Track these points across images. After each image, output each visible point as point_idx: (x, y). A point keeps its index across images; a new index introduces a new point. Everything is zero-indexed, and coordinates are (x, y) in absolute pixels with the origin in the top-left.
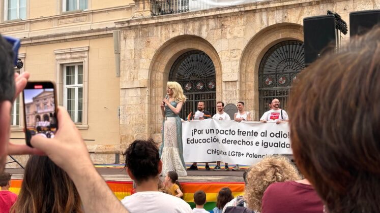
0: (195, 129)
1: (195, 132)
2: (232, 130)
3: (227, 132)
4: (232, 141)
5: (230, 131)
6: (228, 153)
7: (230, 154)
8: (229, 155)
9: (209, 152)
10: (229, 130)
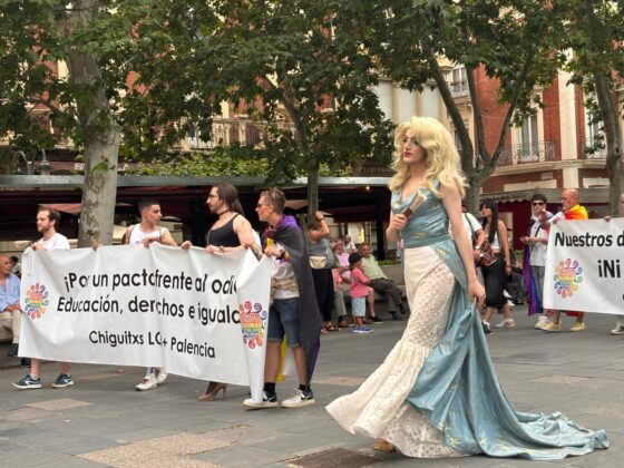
0: (70, 275)
1: (72, 281)
2: (149, 273)
3: (136, 280)
4: (152, 302)
5: (145, 275)
6: (146, 339)
7: (153, 340)
8: (151, 343)
9: (95, 337)
10: (141, 273)
